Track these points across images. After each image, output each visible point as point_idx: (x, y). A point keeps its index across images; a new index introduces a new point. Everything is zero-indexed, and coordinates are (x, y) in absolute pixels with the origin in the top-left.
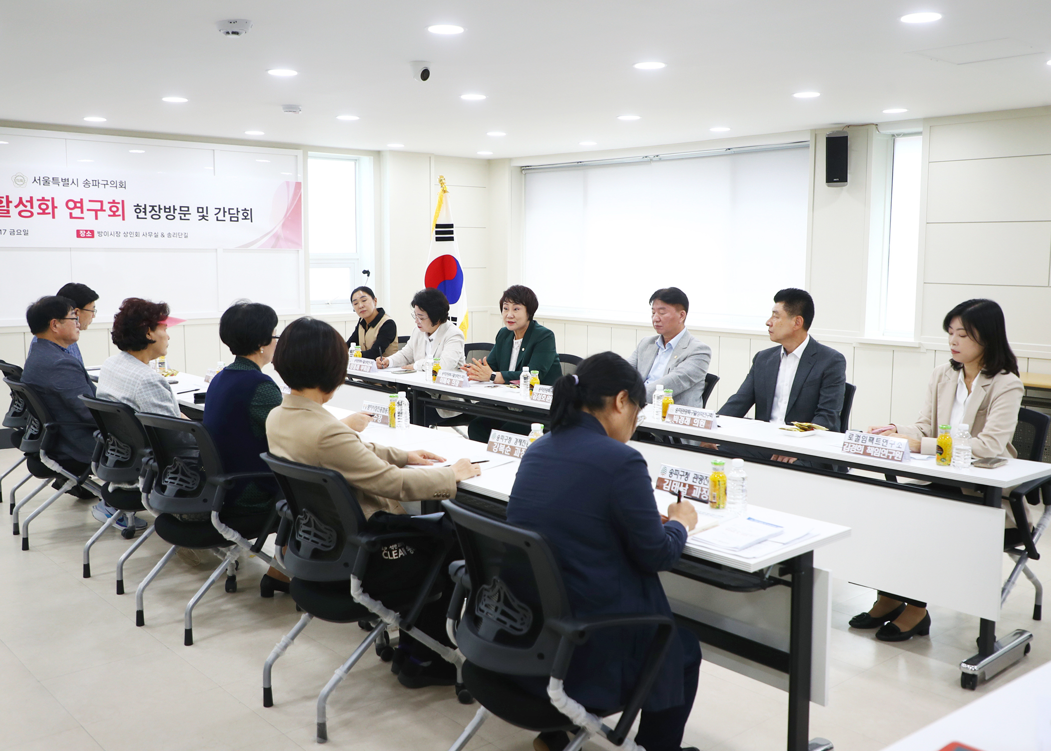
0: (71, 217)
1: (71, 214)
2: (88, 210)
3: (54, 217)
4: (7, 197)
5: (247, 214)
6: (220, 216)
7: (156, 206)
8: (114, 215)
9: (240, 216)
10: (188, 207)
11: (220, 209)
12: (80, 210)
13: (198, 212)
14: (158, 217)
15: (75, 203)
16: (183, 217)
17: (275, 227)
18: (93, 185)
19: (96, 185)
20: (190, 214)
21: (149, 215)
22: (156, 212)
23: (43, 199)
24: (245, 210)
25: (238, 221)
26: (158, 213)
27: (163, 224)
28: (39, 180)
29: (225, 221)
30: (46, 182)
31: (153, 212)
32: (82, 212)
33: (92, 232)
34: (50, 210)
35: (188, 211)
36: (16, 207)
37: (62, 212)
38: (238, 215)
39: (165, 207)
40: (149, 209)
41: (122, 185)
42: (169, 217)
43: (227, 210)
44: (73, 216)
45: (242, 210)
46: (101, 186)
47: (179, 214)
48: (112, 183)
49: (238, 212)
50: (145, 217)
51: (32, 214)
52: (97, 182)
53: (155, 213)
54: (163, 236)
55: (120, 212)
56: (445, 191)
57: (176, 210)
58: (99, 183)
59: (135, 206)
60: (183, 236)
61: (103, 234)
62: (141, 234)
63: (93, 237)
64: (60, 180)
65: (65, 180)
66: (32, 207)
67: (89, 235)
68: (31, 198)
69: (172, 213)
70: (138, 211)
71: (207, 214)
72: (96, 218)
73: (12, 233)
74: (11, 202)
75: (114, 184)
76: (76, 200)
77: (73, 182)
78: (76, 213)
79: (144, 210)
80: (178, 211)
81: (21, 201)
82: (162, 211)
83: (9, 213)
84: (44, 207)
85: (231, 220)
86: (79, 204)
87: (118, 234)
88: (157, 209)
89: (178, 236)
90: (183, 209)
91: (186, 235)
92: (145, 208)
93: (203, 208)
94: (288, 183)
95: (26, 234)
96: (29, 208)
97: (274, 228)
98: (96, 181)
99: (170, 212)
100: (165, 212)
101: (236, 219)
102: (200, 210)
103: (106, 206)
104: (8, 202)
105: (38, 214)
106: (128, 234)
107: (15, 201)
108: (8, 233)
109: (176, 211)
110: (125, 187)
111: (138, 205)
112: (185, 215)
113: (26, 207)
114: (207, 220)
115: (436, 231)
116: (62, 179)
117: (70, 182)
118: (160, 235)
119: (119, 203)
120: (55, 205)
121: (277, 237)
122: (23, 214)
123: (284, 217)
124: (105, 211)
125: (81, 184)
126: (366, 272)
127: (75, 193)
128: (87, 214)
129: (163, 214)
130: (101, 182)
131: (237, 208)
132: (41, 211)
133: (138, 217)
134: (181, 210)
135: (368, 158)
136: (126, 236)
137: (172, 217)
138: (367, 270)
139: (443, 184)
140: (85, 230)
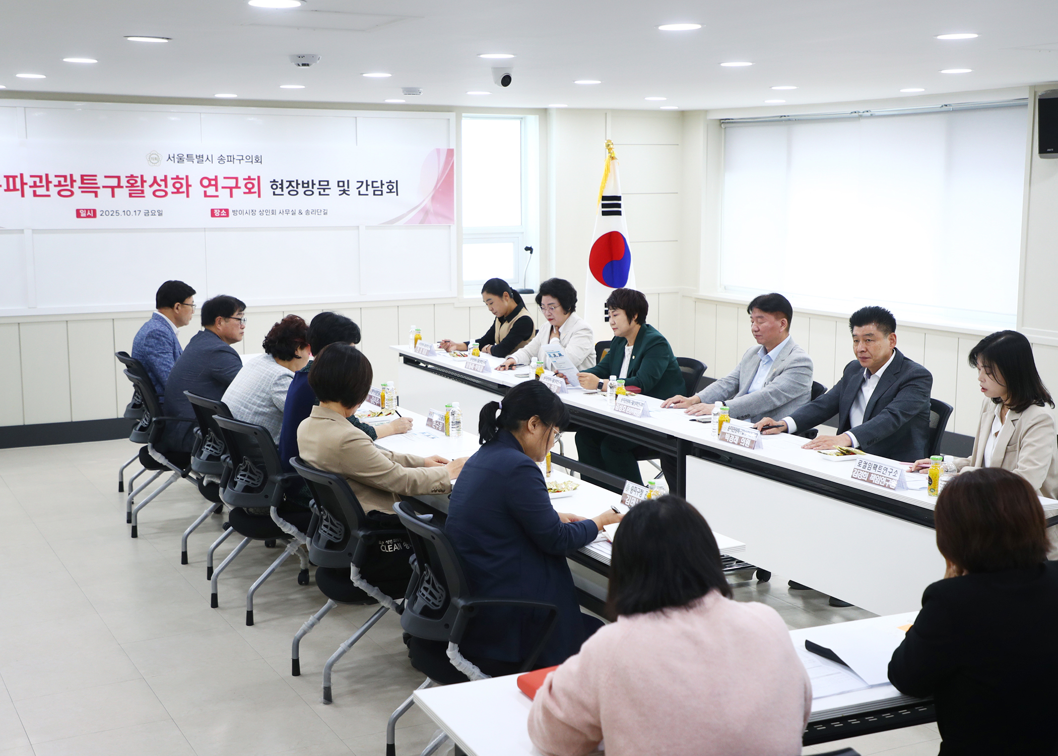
0: (206, 196)
1: (205, 192)
2: (223, 188)
3: (188, 196)
4: (142, 176)
5: (393, 187)
6: (363, 190)
7: (293, 181)
8: (250, 192)
9: (385, 189)
10: (328, 181)
11: (362, 182)
12: (214, 187)
13: (339, 186)
14: (295, 193)
15: (210, 180)
16: (322, 192)
17: (424, 200)
18: (228, 161)
19: (231, 161)
20: (330, 188)
21: (286, 191)
22: (293, 187)
23: (177, 177)
24: (390, 182)
25: (382, 194)
26: (295, 189)
27: (301, 201)
28: (174, 157)
29: (367, 195)
30: (181, 160)
31: (291, 188)
32: (217, 190)
33: (227, 211)
34: (184, 189)
35: (328, 185)
36: (151, 186)
37: (196, 190)
38: (382, 188)
39: (303, 182)
40: (286, 184)
41: (258, 160)
42: (307, 193)
43: (370, 183)
44: (208, 194)
45: (387, 182)
46: (237, 162)
47: (318, 189)
48: (248, 158)
49: (382, 184)
50: (282, 193)
51: (166, 194)
52: (232, 157)
53: (293, 189)
54: (301, 213)
55: (256, 189)
56: (614, 158)
57: (315, 184)
58: (234, 159)
59: (271, 182)
60: (322, 213)
61: (238, 213)
62: (278, 212)
63: (228, 216)
64: (195, 157)
65: (199, 156)
66: (166, 186)
67: (223, 215)
68: (166, 176)
69: (310, 188)
70: (274, 187)
71: (348, 188)
72: (231, 196)
73: (147, 213)
74: (145, 181)
75: (250, 159)
76: (210, 178)
77: (208, 158)
78: (211, 191)
79: (280, 186)
80: (317, 186)
81: (155, 181)
82: (300, 186)
83: (143, 194)
84: (178, 185)
85: (374, 194)
86: (213, 182)
87: (254, 213)
88: (294, 184)
89: (317, 213)
90: (322, 183)
91: (326, 212)
92: (282, 184)
93: (343, 182)
94: (438, 150)
95: (160, 214)
96: (163, 187)
97: (423, 202)
99: (308, 187)
100: (303, 187)
101: (380, 193)
102: (341, 184)
103: (242, 183)
104: (143, 181)
105: (173, 193)
106: (264, 212)
107: (150, 181)
108: (142, 214)
109: (314, 186)
110: (261, 162)
111: (274, 181)
112: (324, 189)
113: (160, 187)
114: (349, 195)
115: (603, 204)
116: (197, 156)
117: (205, 158)
118: (297, 212)
119: (254, 179)
120: (190, 184)
121: (426, 211)
122: (157, 193)
123: (434, 189)
124: (240, 188)
125: (216, 160)
126: (528, 249)
127: (210, 170)
128: (221, 192)
129: (301, 190)
130: (236, 157)
131: (382, 181)
132: (175, 190)
133: (274, 194)
134: (320, 185)
135: (533, 118)
136: (261, 214)
137: (311, 193)
138: (529, 246)
139: (611, 149)
140: (220, 209)
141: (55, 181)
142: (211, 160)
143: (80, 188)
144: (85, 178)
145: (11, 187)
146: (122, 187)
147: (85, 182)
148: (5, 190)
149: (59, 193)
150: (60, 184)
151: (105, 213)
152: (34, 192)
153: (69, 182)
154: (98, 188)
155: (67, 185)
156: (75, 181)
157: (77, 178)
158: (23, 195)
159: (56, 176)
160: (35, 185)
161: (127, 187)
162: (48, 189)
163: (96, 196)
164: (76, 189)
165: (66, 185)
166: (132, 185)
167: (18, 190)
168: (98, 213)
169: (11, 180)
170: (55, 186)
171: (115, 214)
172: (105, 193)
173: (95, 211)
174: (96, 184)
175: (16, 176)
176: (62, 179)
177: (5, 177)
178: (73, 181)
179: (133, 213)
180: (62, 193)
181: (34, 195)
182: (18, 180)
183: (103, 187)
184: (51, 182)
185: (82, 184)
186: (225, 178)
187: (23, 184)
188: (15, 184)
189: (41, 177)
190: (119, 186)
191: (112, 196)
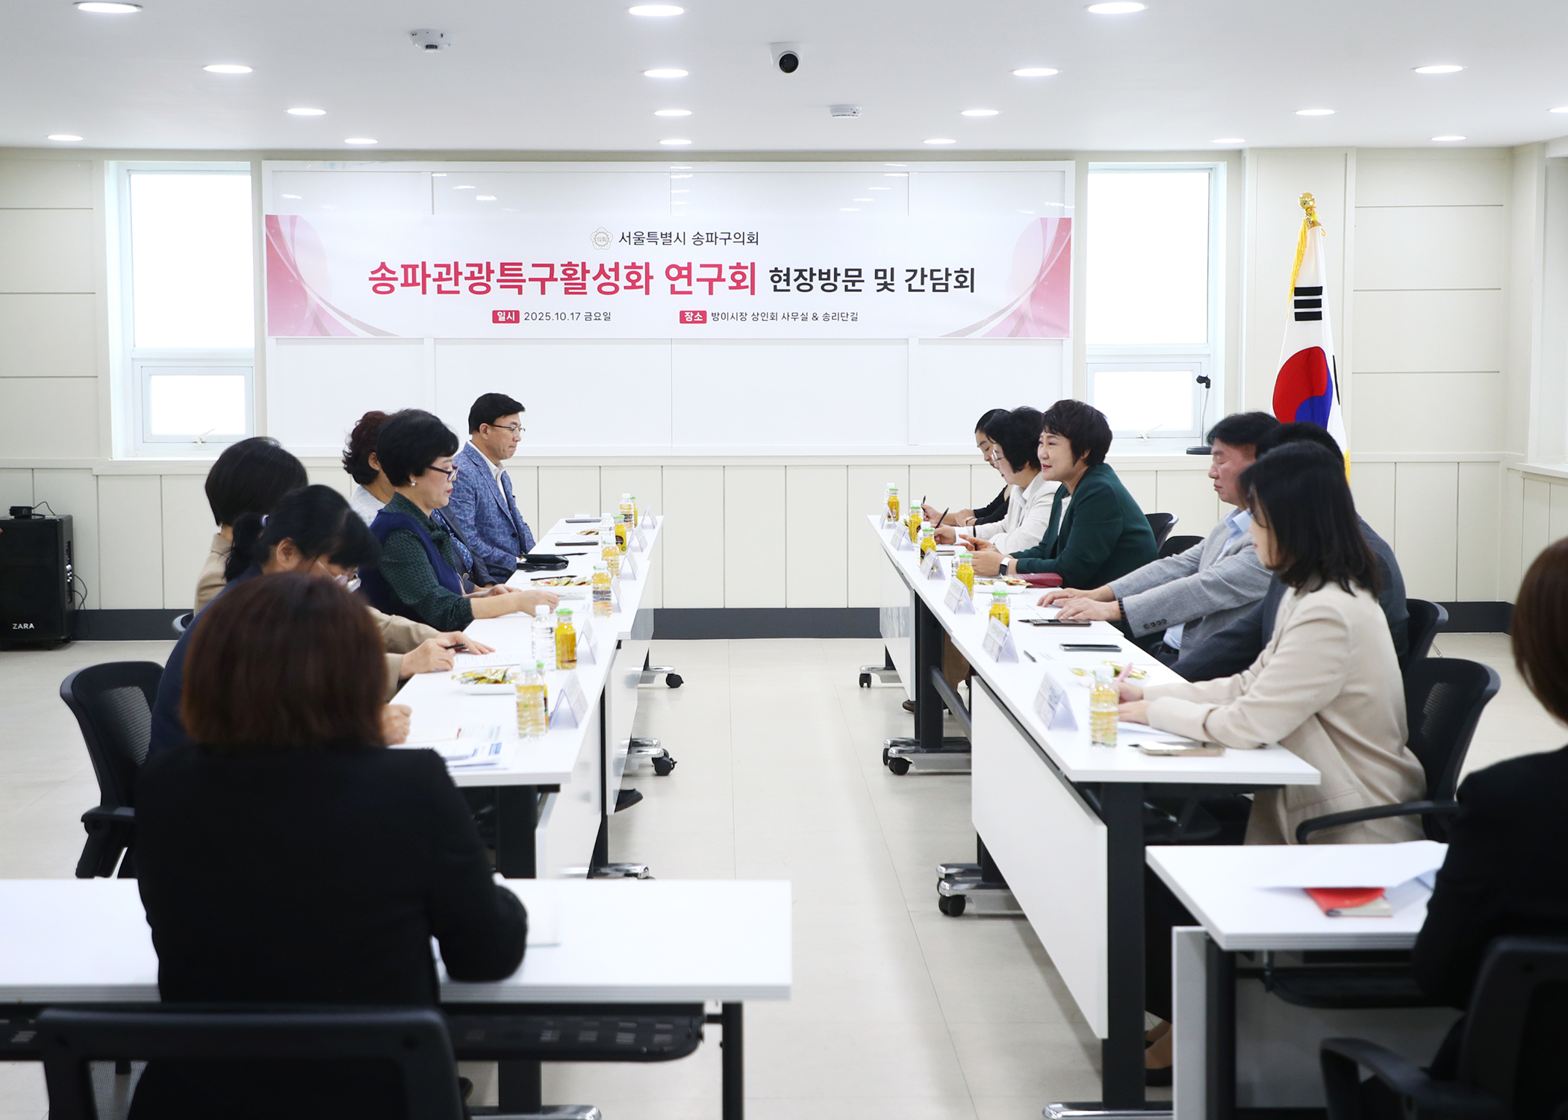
0: (673, 291)
1: (673, 286)
2: (698, 280)
3: (647, 293)
4: (584, 264)
5: (965, 279)
6: (916, 283)
7: (806, 270)
8: (738, 287)
9: (952, 282)
10: (860, 271)
11: (915, 271)
12: (686, 279)
13: (877, 277)
14: (808, 287)
15: (680, 269)
16: (850, 287)
17: (1018, 300)
18: (708, 241)
19: (712, 241)
20: (863, 281)
21: (793, 285)
22: (806, 279)
23: (634, 266)
24: (962, 271)
25: (946, 290)
26: (808, 281)
27: (817, 300)
28: (629, 237)
29: (923, 291)
30: (639, 240)
31: (801, 281)
32: (689, 284)
33: (704, 314)
34: (642, 282)
35: (860, 276)
36: (595, 278)
37: (660, 284)
38: (947, 280)
39: (820, 270)
40: (794, 275)
41: (753, 239)
42: (826, 288)
43: (927, 272)
44: (676, 289)
45: (956, 272)
46: (720, 242)
47: (844, 281)
48: (737, 236)
49: (948, 274)
50: (788, 288)
51: (617, 289)
52: (714, 236)
53: (804, 282)
54: (815, 317)
55: (747, 282)
56: (1314, 224)
57: (839, 275)
58: (716, 237)
59: (771, 271)
60: (850, 318)
61: (719, 317)
62: (780, 316)
63: (704, 321)
64: (659, 236)
65: (666, 235)
66: (617, 279)
67: (698, 319)
68: (617, 264)
69: (832, 281)
70: (776, 279)
71: (892, 280)
72: (711, 293)
73: (588, 317)
74: (588, 272)
76: (680, 266)
77: (678, 238)
78: (681, 284)
79: (785, 278)
80: (842, 277)
81: (602, 271)
82: (816, 278)
83: (585, 289)
84: (634, 277)
85: (934, 290)
86: (685, 272)
87: (743, 316)
88: (807, 275)
89: (840, 318)
90: (850, 273)
91: (855, 316)
92: (788, 275)
93: (885, 271)
94: (1044, 221)
95: (607, 319)
96: (612, 279)
97: (1015, 302)
98: (712, 234)
99: (828, 279)
100: (820, 279)
101: (943, 287)
102: (881, 274)
103: (727, 273)
104: (585, 272)
105: (626, 288)
106: (760, 316)
107: (595, 271)
108: (582, 317)
109: (838, 277)
110: (757, 242)
111: (776, 270)
112: (853, 283)
113: (609, 279)
114: (893, 291)
115: (1295, 301)
116: (662, 234)
117: (674, 237)
118: (810, 316)
119: (746, 268)
120: (651, 274)
121: (1020, 317)
122: (604, 289)
123: (1034, 283)
124: (724, 280)
125: (689, 240)
126: (1204, 380)
127: (680, 254)
128: (696, 286)
129: (817, 283)
130: (719, 235)
131: (947, 269)
132: (630, 284)
133: (775, 289)
134: (847, 276)
135: (1222, 167)
136: (755, 319)
137: (832, 288)
138: (1205, 376)
139: (1311, 208)
140: (693, 312)
141: (466, 272)
143: (498, 281)
144: (506, 267)
145: (410, 281)
146: (556, 280)
147: (506, 272)
148: (402, 285)
149: (471, 288)
150: (472, 277)
151: (532, 316)
152: (439, 287)
153: (484, 274)
154: (524, 281)
155: (482, 278)
156: (493, 272)
157: (496, 267)
158: (424, 292)
159: (468, 265)
160: (440, 278)
161: (562, 279)
162: (456, 284)
163: (520, 292)
164: (493, 284)
165: (480, 278)
166: (570, 277)
167: (418, 284)
168: (522, 317)
169: (410, 270)
170: (466, 278)
171: (544, 317)
172: (531, 289)
173: (517, 313)
174: (521, 275)
175: (417, 266)
176: (476, 269)
177: (402, 266)
178: (490, 272)
179: (569, 316)
180: (476, 288)
181: (440, 291)
182: (419, 271)
183: (530, 280)
184: (461, 273)
185: (501, 276)
186: (702, 266)
187: (425, 276)
188: (415, 276)
189: (448, 266)
190: (552, 279)
191: (543, 292)
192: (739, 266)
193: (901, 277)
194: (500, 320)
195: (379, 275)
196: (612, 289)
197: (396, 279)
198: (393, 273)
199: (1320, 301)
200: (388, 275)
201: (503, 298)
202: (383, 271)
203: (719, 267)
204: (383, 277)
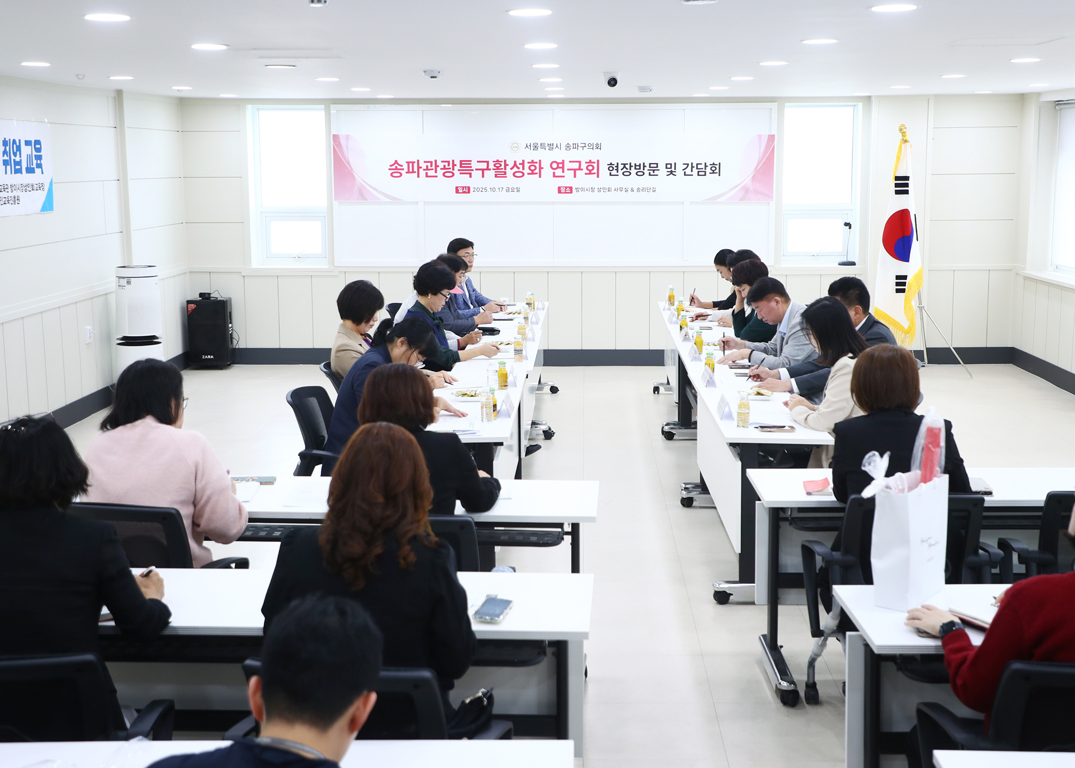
0: (554, 176)
1: (554, 173)
2: (568, 170)
3: (540, 177)
4: (505, 161)
5: (715, 169)
6: (688, 171)
7: (627, 164)
8: (590, 173)
9: (708, 170)
10: (657, 164)
11: (688, 164)
12: (561, 169)
13: (667, 168)
14: (628, 174)
15: (558, 164)
16: (652, 173)
17: (745, 180)
18: (573, 148)
19: (575, 148)
20: (659, 170)
21: (620, 172)
22: (627, 169)
23: (533, 162)
24: (714, 164)
25: (705, 175)
26: (629, 170)
27: (634, 180)
28: (530, 146)
29: (692, 175)
30: (536, 148)
31: (625, 170)
32: (563, 172)
33: (571, 188)
34: (537, 171)
35: (657, 167)
36: (511, 169)
37: (547, 171)
38: (705, 169)
39: (635, 164)
40: (621, 167)
41: (598, 147)
42: (638, 174)
43: (695, 165)
44: (556, 175)
45: (710, 165)
46: (580, 149)
47: (648, 170)
48: (589, 145)
49: (706, 166)
50: (617, 174)
51: (523, 174)
52: (577, 145)
53: (626, 170)
54: (632, 190)
55: (595, 171)
56: (906, 141)
57: (646, 166)
59: (608, 165)
60: (651, 190)
61: (580, 190)
62: (613, 189)
63: (571, 192)
64: (547, 145)
65: (550, 144)
66: (523, 169)
67: (568, 191)
68: (523, 161)
69: (642, 170)
70: (611, 169)
71: (675, 169)
72: (575, 177)
73: (508, 190)
74: (508, 165)
75: (591, 146)
76: (558, 162)
77: (557, 146)
78: (559, 172)
79: (616, 168)
80: (648, 168)
81: (515, 165)
82: (633, 168)
83: (506, 175)
84: (533, 168)
85: (698, 175)
86: (561, 165)
87: (593, 190)
88: (628, 166)
89: (646, 191)
90: (652, 165)
91: (654, 189)
92: (617, 167)
93: (671, 164)
94: (760, 136)
95: (518, 191)
96: (521, 170)
97: (743, 181)
98: (575, 144)
99: (640, 169)
100: (635, 169)
101: (703, 173)
102: (669, 166)
103: (584, 166)
104: (506, 165)
105: (528, 174)
106: (602, 189)
107: (511, 164)
108: (504, 190)
109: (645, 168)
110: (600, 149)
111: (611, 164)
112: (654, 171)
113: (519, 169)
114: (675, 175)
115: (895, 184)
117: (555, 146)
118: (629, 190)
119: (594, 163)
120: (542, 166)
121: (746, 190)
122: (516, 174)
123: (754, 171)
124: (582, 169)
125: (563, 148)
126: (848, 225)
127: (558, 155)
128: (567, 172)
129: (633, 171)
130: (580, 145)
131: (705, 163)
132: (531, 172)
133: (611, 175)
134: (650, 167)
135: (860, 105)
136: (599, 191)
137: (642, 174)
138: (848, 222)
139: (904, 133)
140: (565, 187)
141: (441, 165)
142: (559, 147)
143: (459, 170)
144: (463, 162)
145: (411, 170)
146: (490, 169)
147: (463, 165)
148: (407, 173)
149: (444, 174)
150: (444, 168)
151: (477, 190)
152: (427, 173)
153: (451, 166)
154: (473, 170)
155: (450, 168)
156: (456, 165)
157: (457, 163)
158: (418, 177)
159: (442, 162)
160: (427, 169)
161: (493, 169)
162: (436, 172)
163: (471, 177)
164: (456, 172)
165: (448, 169)
166: (498, 168)
167: (415, 172)
168: (472, 190)
169: (411, 164)
170: (441, 169)
171: (484, 190)
172: (477, 174)
173: (469, 188)
174: (471, 167)
175: (415, 162)
176: (446, 164)
177: (407, 162)
178: (454, 165)
179: (497, 190)
180: (446, 174)
181: (427, 176)
182: (415, 165)
183: (476, 169)
184: (438, 166)
185: (460, 167)
186: (570, 162)
187: (419, 168)
188: (413, 168)
189: (431, 162)
190: (488, 169)
191: (483, 176)
192: (590, 162)
193: (680, 167)
194: (459, 192)
195: (394, 167)
196: (521, 174)
197: (403, 169)
198: (402, 166)
199: (908, 184)
200: (399, 167)
201: (461, 180)
202: (396, 165)
203: (580, 162)
204: (396, 168)
